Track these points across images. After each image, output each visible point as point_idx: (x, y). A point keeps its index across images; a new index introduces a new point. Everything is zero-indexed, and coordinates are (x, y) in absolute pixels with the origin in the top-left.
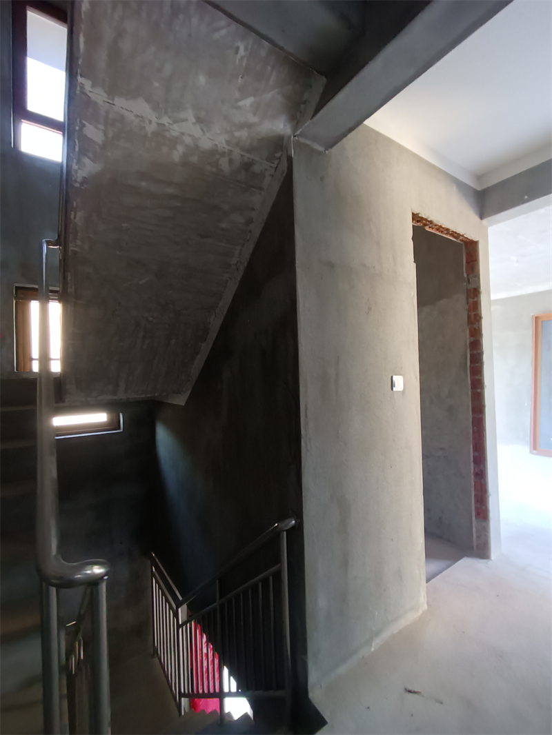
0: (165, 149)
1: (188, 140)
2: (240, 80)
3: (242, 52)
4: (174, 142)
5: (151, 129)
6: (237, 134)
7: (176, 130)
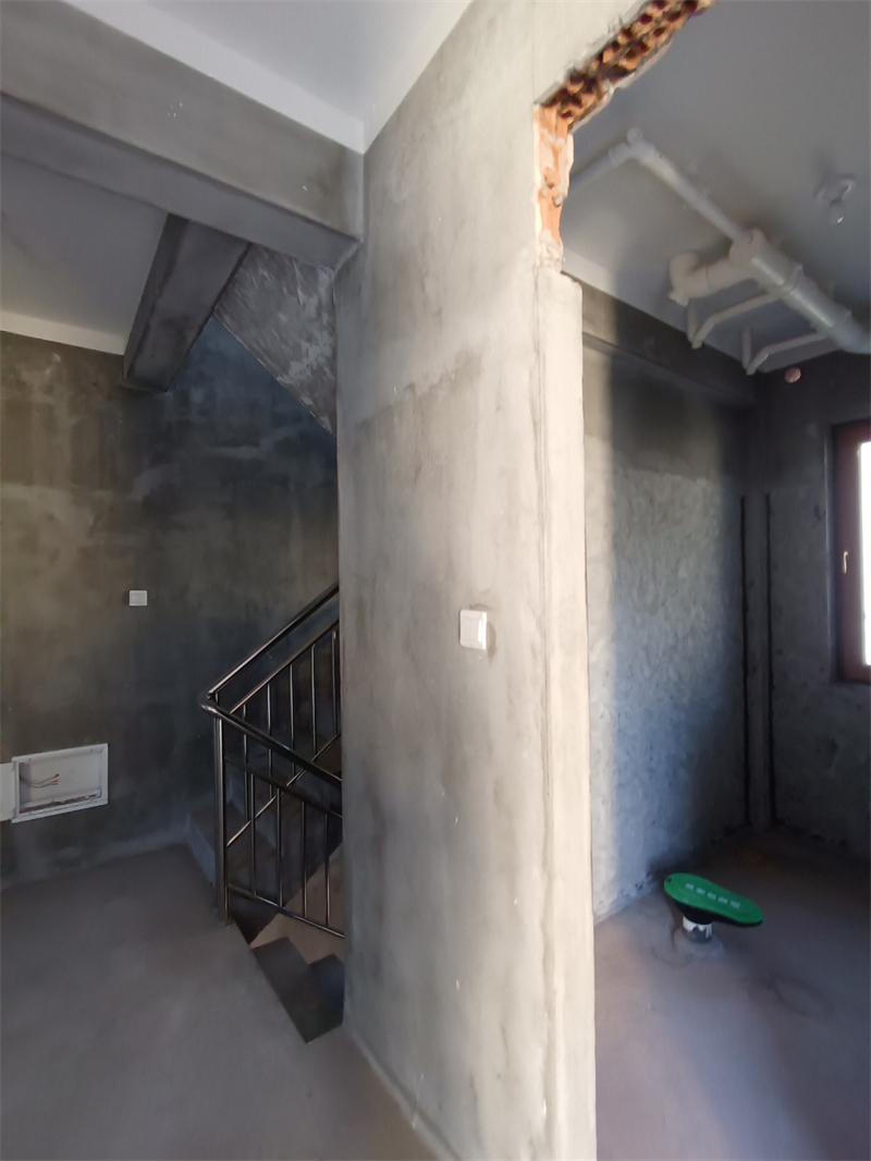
0: (324, 378)
1: (322, 360)
2: (285, 290)
3: (266, 274)
4: (320, 367)
5: (309, 373)
6: (324, 322)
7: (312, 358)
